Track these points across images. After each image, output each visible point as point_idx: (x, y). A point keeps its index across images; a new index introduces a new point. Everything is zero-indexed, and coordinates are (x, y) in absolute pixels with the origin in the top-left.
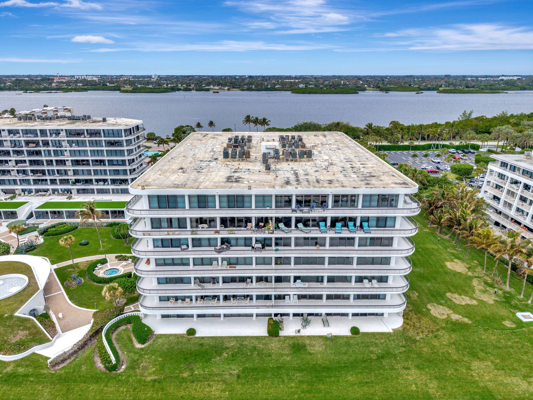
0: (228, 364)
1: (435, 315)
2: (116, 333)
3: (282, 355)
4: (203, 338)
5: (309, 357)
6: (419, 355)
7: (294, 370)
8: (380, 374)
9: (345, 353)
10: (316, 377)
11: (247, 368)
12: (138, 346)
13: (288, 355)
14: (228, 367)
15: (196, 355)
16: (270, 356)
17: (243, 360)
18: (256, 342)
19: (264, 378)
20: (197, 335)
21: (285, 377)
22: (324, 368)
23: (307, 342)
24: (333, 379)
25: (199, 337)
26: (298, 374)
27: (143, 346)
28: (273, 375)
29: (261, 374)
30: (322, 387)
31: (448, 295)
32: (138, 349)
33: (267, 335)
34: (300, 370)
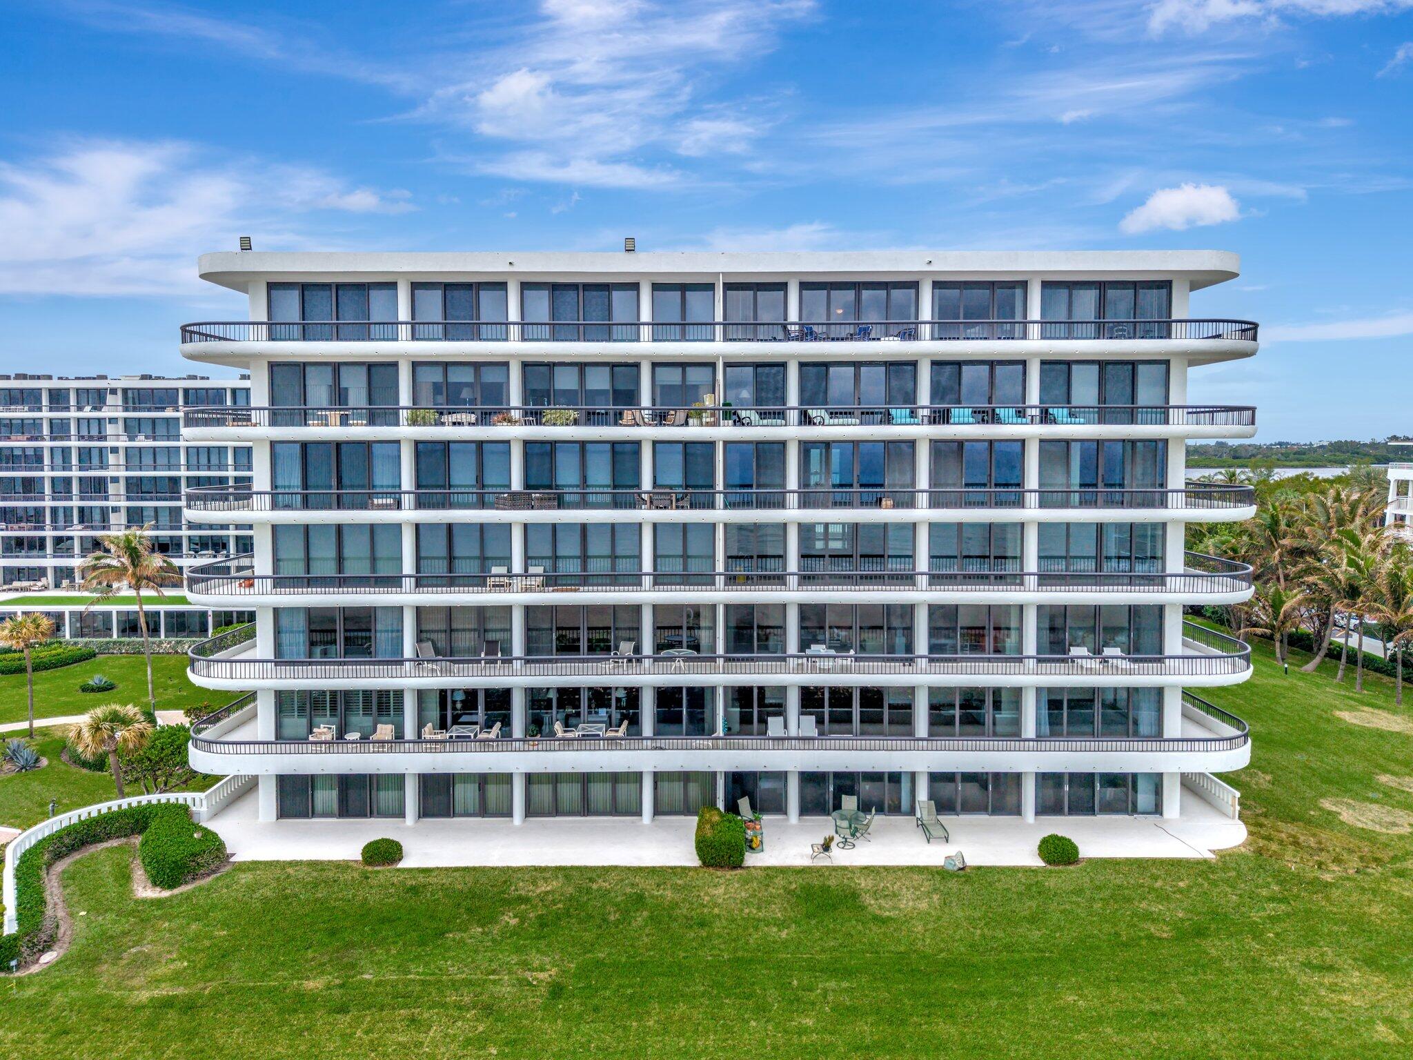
0: (519, 950)
1: (1360, 825)
2: (77, 856)
3: (756, 923)
4: (426, 871)
5: (875, 931)
7: (813, 969)
8: (1207, 985)
9: (1033, 920)
10: (914, 994)
11: (599, 964)
12: (145, 891)
13: (781, 924)
14: (514, 959)
15: (383, 921)
16: (702, 924)
17: (587, 936)
18: (647, 885)
19: (669, 998)
20: (409, 862)
21: (772, 993)
22: (947, 963)
23: (864, 883)
24: (994, 1003)
25: (410, 870)
26: (832, 984)
27: (166, 894)
28: (715, 984)
29: (663, 981)
30: (945, 1029)
31: (1384, 778)
32: (144, 901)
33: (694, 861)
34: (835, 970)
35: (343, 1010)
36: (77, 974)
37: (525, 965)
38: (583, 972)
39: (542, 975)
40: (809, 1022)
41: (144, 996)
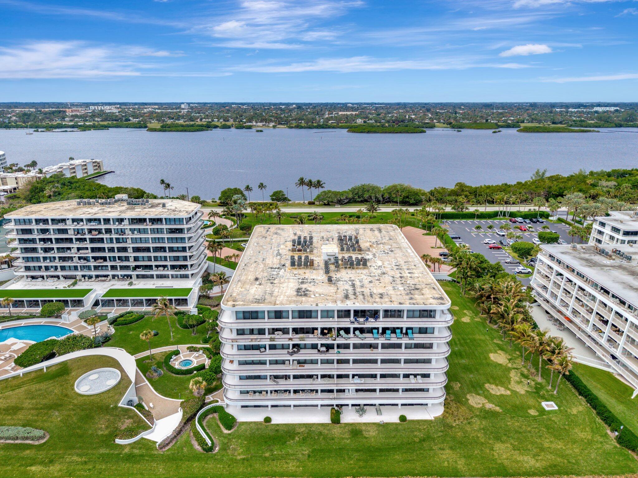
0: (300, 446)
1: (472, 404)
2: (206, 420)
3: (343, 439)
4: (278, 425)
5: (365, 440)
6: (454, 438)
7: (352, 450)
8: (421, 453)
9: (394, 437)
10: (370, 456)
11: (315, 449)
12: (226, 432)
13: (347, 439)
14: (300, 448)
15: (274, 439)
16: (333, 439)
17: (312, 443)
18: (321, 429)
19: (329, 457)
20: (273, 422)
21: (346, 457)
22: (377, 449)
23: (364, 428)
24: (383, 457)
25: (274, 424)
26: (356, 454)
27: (229, 432)
28: (336, 454)
29: (327, 454)
30: (374, 464)
31: (487, 386)
32: (226, 434)
33: (330, 422)
34: (357, 451)
35: (274, 460)
36: (224, 453)
37: (303, 450)
38: (313, 452)
39: (306, 452)
40: (352, 462)
41: (239, 458)
